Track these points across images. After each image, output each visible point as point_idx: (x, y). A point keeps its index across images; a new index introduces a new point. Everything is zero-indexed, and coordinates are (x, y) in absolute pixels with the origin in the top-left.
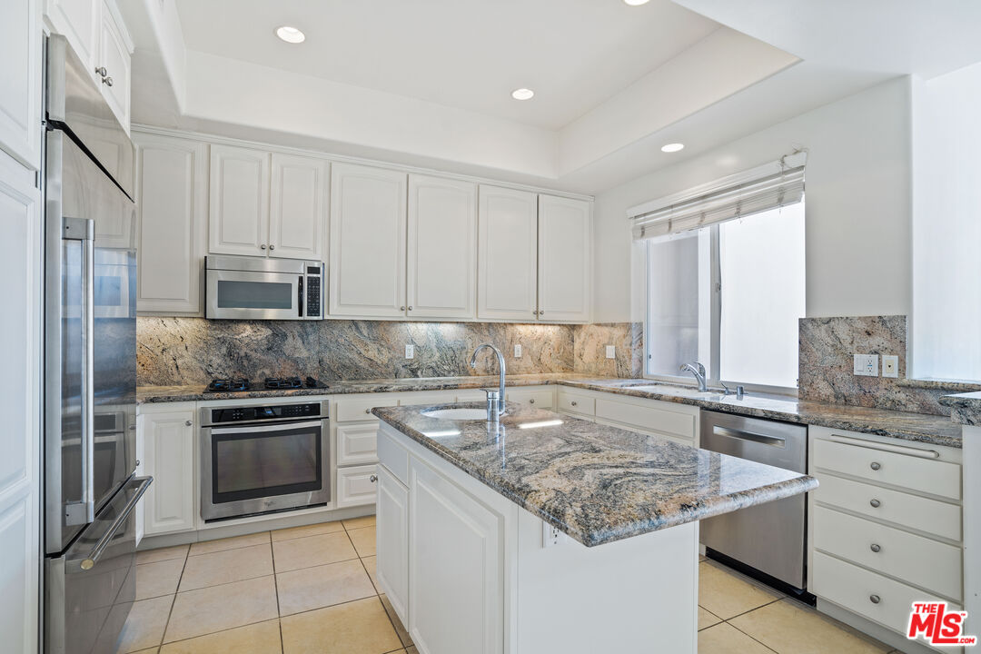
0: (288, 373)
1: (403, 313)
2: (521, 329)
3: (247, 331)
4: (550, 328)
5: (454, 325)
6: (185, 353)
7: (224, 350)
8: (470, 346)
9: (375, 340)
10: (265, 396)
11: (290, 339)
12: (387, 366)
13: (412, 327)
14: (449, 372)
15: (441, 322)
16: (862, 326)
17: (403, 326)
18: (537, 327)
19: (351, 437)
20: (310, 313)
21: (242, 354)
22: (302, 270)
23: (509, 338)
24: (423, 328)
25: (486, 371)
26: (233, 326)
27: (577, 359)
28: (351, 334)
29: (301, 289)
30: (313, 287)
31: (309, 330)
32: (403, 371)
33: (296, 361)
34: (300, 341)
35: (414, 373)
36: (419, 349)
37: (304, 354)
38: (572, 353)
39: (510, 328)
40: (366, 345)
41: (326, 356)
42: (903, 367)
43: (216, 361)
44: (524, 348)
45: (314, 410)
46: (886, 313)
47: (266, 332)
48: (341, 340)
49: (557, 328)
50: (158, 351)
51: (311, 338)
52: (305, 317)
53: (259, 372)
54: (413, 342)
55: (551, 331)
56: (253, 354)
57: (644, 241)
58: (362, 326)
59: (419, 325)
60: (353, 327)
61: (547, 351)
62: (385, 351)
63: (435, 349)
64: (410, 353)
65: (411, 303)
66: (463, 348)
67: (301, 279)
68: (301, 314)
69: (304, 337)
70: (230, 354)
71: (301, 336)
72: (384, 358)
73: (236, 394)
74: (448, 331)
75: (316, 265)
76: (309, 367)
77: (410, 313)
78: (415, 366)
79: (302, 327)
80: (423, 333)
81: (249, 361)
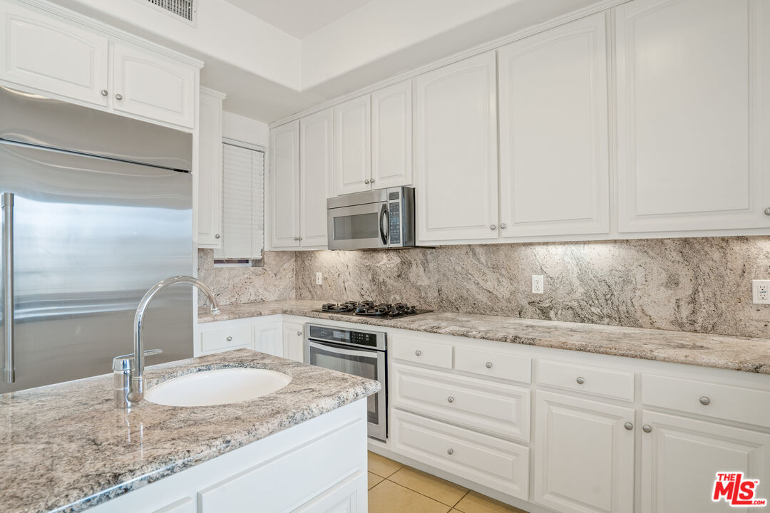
1: (495, 234)
3: (385, 259)
5: (610, 247)
6: (349, 278)
7: (370, 276)
8: (640, 278)
9: (495, 268)
10: (339, 320)
11: (414, 266)
12: (509, 301)
13: (540, 250)
14: (601, 318)
15: (585, 243)
17: (529, 250)
20: (392, 241)
21: (381, 280)
23: (736, 265)
24: (559, 250)
26: (375, 256)
28: (469, 261)
30: (394, 213)
31: (430, 257)
32: (530, 309)
33: (418, 289)
34: (422, 269)
35: (545, 313)
36: (550, 280)
37: (426, 282)
40: (484, 273)
41: (444, 285)
43: (366, 285)
45: (370, 340)
47: (397, 260)
48: (459, 269)
50: (336, 276)
51: (432, 266)
53: (392, 297)
54: (543, 272)
56: (387, 279)
58: (480, 251)
59: (552, 249)
60: (471, 253)
62: (505, 282)
63: (577, 282)
64: (538, 285)
65: (506, 220)
66: (627, 281)
67: (385, 207)
68: (386, 242)
69: (425, 264)
70: (373, 280)
71: (423, 264)
72: (504, 291)
73: (323, 315)
74: (600, 257)
76: (429, 295)
77: (504, 233)
78: (546, 304)
79: (424, 255)
80: (555, 257)
81: (386, 286)
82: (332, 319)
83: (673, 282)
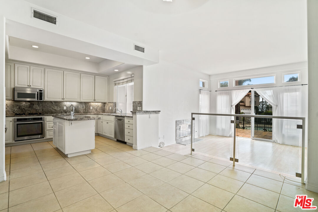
0: (34, 112)
1: (62, 100)
2: (92, 103)
3: (24, 103)
4: (99, 103)
5: (76, 103)
8: (79, 107)
9: (56, 105)
10: (29, 116)
11: (35, 105)
12: (59, 111)
13: (65, 103)
15: (72, 102)
16: (138, 103)
17: (63, 103)
18: (96, 103)
19: (49, 124)
20: (40, 100)
21: (23, 108)
22: (38, 91)
23: (89, 105)
24: (69, 103)
25: (84, 112)
26: (20, 102)
27: (105, 110)
28: (50, 104)
29: (38, 94)
30: (41, 94)
31: (40, 103)
32: (63, 112)
33: (36, 110)
34: (37, 105)
35: (66, 113)
36: (67, 107)
37: (39, 108)
38: (104, 109)
39: (89, 103)
40: (54, 106)
41: (44, 109)
42: (142, 109)
43: (16, 110)
44: (93, 107)
45: (41, 119)
46: (140, 101)
47: (29, 103)
48: (48, 105)
49: (101, 103)
51: (40, 105)
52: (39, 100)
53: (27, 112)
54: (66, 106)
55: (100, 104)
56: (26, 108)
57: (116, 86)
58: (53, 102)
59: (67, 102)
61: (98, 108)
64: (65, 108)
65: (65, 98)
67: (38, 93)
68: (38, 100)
69: (38, 105)
70: (19, 108)
72: (59, 109)
73: (22, 116)
74: (74, 104)
75: (42, 90)
76: (40, 111)
77: (64, 100)
78: (66, 111)
79: (38, 102)
80: (68, 104)
81: (24, 109)
82: (26, 116)
83: (83, 107)
